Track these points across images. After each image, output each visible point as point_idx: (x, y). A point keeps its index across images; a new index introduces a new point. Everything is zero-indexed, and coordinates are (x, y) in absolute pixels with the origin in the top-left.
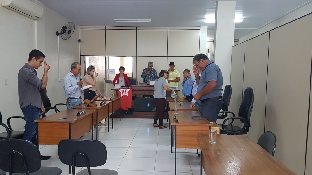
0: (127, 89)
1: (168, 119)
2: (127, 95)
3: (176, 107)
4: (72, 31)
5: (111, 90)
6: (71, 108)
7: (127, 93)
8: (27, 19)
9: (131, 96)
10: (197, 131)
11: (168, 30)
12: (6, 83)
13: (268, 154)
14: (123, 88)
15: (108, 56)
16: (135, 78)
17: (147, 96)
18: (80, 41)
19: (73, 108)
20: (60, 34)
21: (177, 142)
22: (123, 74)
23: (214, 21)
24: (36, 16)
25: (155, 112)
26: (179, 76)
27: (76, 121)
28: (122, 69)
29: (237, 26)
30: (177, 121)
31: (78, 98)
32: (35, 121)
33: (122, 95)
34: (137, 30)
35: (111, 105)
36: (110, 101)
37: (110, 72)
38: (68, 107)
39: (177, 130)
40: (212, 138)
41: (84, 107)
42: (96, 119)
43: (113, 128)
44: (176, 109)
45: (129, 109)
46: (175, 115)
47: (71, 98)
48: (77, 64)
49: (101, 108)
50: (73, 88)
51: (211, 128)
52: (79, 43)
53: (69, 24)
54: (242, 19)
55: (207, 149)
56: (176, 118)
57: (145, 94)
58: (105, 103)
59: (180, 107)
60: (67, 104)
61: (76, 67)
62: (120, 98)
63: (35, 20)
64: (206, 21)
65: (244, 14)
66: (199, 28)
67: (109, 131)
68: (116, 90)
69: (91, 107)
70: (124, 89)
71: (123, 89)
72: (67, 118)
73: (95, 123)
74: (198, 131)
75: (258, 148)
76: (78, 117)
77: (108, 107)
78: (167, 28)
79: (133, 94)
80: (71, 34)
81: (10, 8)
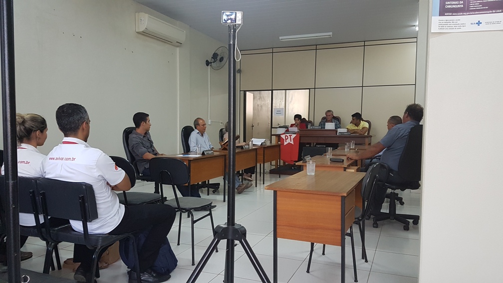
0: (293, 134)
2: (292, 142)
4: (225, 59)
7: (292, 140)
8: (167, 46)
18: (239, 71)
24: (177, 42)
33: (285, 143)
35: (260, 150)
37: (277, 112)
51: (347, 170)
52: (239, 74)
53: (221, 48)
63: (176, 46)
66: (415, 40)
67: (256, 186)
68: (278, 136)
70: (288, 135)
71: (286, 135)
77: (255, 154)
78: (362, 44)
79: (301, 142)
80: (223, 62)
81: (145, 34)
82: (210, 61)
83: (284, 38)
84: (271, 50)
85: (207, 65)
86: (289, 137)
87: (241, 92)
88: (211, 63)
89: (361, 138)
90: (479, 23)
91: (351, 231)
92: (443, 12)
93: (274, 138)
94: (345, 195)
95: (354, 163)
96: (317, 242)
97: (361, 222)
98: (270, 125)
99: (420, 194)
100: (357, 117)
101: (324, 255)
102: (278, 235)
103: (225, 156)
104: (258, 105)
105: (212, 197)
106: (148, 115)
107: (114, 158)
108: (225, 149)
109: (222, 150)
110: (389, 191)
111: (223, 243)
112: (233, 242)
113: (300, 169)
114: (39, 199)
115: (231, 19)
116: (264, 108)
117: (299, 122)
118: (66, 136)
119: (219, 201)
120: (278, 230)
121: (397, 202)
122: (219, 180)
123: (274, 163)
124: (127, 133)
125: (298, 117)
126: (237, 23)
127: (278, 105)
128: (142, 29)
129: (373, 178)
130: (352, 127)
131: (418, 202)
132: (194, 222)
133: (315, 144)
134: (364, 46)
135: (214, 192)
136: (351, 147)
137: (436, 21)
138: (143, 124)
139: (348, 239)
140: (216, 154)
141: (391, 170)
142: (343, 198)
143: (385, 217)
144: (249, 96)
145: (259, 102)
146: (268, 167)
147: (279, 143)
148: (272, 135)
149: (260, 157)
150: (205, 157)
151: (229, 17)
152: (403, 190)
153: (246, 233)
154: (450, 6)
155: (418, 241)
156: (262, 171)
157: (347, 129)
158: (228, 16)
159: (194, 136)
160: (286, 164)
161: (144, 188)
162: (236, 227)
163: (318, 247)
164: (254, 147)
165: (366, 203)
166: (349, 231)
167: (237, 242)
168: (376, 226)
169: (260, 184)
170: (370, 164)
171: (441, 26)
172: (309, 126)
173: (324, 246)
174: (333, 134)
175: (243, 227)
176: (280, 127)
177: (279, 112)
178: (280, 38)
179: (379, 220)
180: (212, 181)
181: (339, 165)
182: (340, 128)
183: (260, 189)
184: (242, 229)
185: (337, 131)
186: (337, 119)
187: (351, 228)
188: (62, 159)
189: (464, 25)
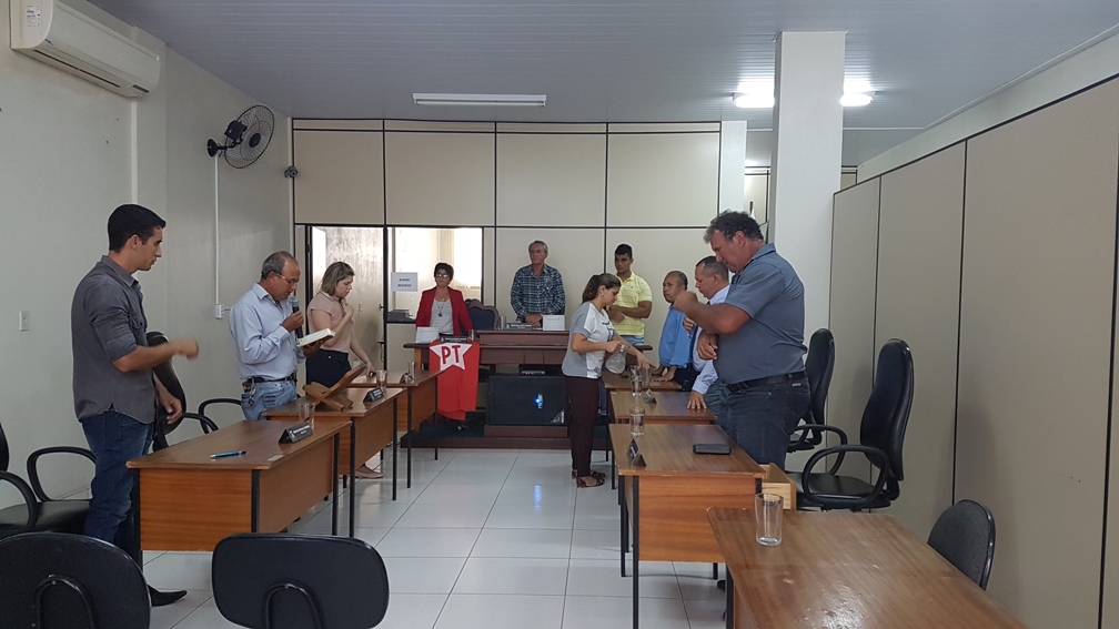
0: (462, 342)
1: (610, 453)
2: (461, 365)
3: (637, 410)
4: (264, 139)
5: (405, 346)
6: (257, 413)
7: (461, 359)
8: (103, 95)
9: (477, 367)
10: (711, 496)
11: (607, 133)
12: (23, 325)
13: (966, 582)
14: (446, 341)
15: (394, 226)
16: (489, 302)
17: (534, 369)
18: (291, 172)
19: (266, 414)
20: (221, 148)
21: (641, 537)
22: (446, 290)
23: (768, 102)
24: (135, 86)
25: (562, 425)
26: (649, 298)
27: (277, 465)
28: (443, 271)
29: (851, 118)
30: (641, 463)
31: (283, 379)
32: (129, 465)
33: (443, 367)
34: (496, 133)
35: (403, 402)
36: (400, 390)
37: (402, 283)
38: (249, 412)
39: (641, 493)
40: (767, 524)
41: (307, 410)
42: (349, 452)
43: (409, 486)
44: (637, 417)
45: (468, 414)
46: (633, 441)
47: (259, 380)
48: (284, 261)
49: (367, 415)
50: (267, 342)
51: (764, 485)
52: (291, 180)
53: (254, 110)
54: (869, 93)
55: (747, 566)
56: (636, 449)
57: (528, 362)
58: (382, 396)
59: (652, 408)
60: (245, 402)
61: (281, 268)
62: (436, 378)
63: (131, 98)
64: (741, 103)
65: (875, 78)
66: (716, 127)
67: (394, 498)
68: (422, 349)
69: (331, 409)
70: (449, 345)
71: (445, 345)
72: (244, 453)
73: (344, 467)
74: (716, 496)
75: (932, 560)
76: (283, 449)
78: (603, 128)
79: (485, 362)
80: (259, 147)
81: (42, 57)
83: (426, 98)
84: (377, 125)
85: (212, 153)
86: (453, 350)
87: (298, 227)
128: (33, 41)
144: (318, 235)
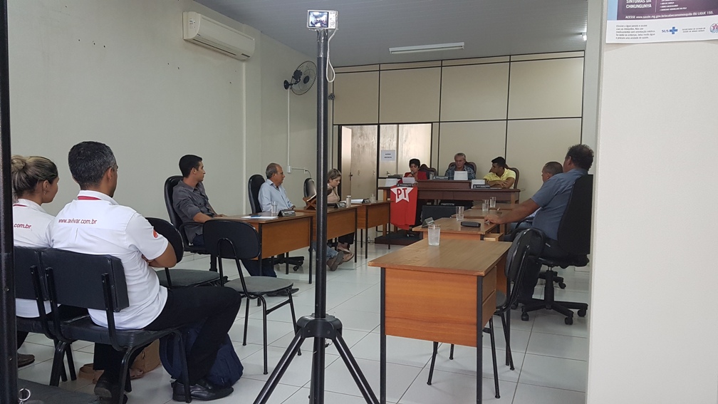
0: (409, 186)
2: (407, 199)
4: (312, 79)
7: (407, 196)
14: (400, 186)
18: (332, 96)
24: (243, 54)
33: (397, 200)
34: (442, 66)
51: (485, 238)
52: (332, 101)
58: (345, 206)
63: (242, 60)
66: (581, 54)
68: (387, 190)
70: (401, 188)
71: (399, 188)
77: (354, 216)
78: (507, 59)
79: (421, 198)
80: (309, 83)
81: (197, 42)
82: (289, 82)
83: (396, 50)
84: (377, 67)
85: (286, 88)
86: (403, 191)
87: (335, 126)
88: (292, 84)
89: (504, 193)
90: (674, 30)
91: (491, 326)
92: (623, 13)
93: (380, 192)
94: (483, 274)
95: (495, 229)
96: (442, 342)
97: (505, 313)
98: (375, 174)
99: (589, 273)
100: (500, 163)
101: (452, 359)
102: (386, 331)
103: (312, 217)
104: (359, 146)
105: (293, 277)
106: (201, 159)
107: (152, 221)
108: (311, 208)
109: (308, 209)
110: (544, 268)
111: (309, 343)
112: (323, 341)
113: (418, 237)
114: (43, 278)
115: (321, 22)
116: (367, 150)
117: (416, 169)
118: (83, 188)
119: (303, 282)
120: (387, 324)
121: (556, 285)
122: (303, 252)
123: (381, 228)
124: (171, 184)
125: (414, 162)
126: (329, 27)
127: (387, 145)
128: (192, 35)
129: (522, 250)
130: (492, 177)
131: (586, 285)
132: (266, 312)
133: (439, 201)
134: (510, 62)
135: (295, 269)
136: (491, 206)
137: (613, 28)
138: (193, 171)
139: (486, 336)
140: (298, 214)
141: (547, 239)
142: (480, 278)
143: (538, 305)
144: (346, 132)
145: (360, 142)
146: (372, 233)
147: (389, 199)
148: (378, 188)
149: (362, 220)
150: (283, 220)
151: (318, 19)
152: (564, 267)
153: (341, 329)
154: (632, 6)
155: (586, 340)
156: (364, 240)
157: (486, 179)
158: (316, 17)
159: (266, 189)
160: (399, 229)
161: (196, 263)
162: (328, 319)
163: (444, 347)
164: (352, 206)
165: (512, 286)
166: (487, 326)
167: (328, 341)
168: (525, 318)
169: (362, 257)
170: (519, 230)
171: (620, 34)
172: (431, 176)
173: (452, 346)
174: (465, 188)
175: (337, 319)
176: (390, 177)
177: (388, 155)
178: (391, 49)
179: (531, 310)
180: (292, 254)
181: (474, 231)
182: (475, 178)
183: (361, 266)
184: (337, 322)
185: (470, 183)
186: (471, 167)
187: (491, 321)
188: (78, 221)
189: (652, 33)
